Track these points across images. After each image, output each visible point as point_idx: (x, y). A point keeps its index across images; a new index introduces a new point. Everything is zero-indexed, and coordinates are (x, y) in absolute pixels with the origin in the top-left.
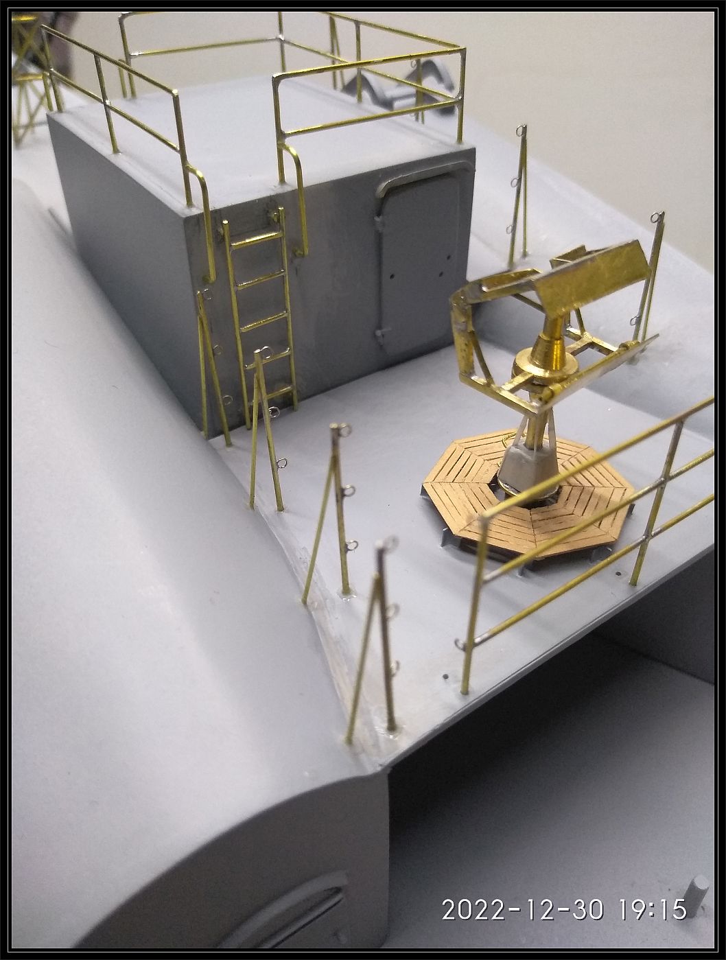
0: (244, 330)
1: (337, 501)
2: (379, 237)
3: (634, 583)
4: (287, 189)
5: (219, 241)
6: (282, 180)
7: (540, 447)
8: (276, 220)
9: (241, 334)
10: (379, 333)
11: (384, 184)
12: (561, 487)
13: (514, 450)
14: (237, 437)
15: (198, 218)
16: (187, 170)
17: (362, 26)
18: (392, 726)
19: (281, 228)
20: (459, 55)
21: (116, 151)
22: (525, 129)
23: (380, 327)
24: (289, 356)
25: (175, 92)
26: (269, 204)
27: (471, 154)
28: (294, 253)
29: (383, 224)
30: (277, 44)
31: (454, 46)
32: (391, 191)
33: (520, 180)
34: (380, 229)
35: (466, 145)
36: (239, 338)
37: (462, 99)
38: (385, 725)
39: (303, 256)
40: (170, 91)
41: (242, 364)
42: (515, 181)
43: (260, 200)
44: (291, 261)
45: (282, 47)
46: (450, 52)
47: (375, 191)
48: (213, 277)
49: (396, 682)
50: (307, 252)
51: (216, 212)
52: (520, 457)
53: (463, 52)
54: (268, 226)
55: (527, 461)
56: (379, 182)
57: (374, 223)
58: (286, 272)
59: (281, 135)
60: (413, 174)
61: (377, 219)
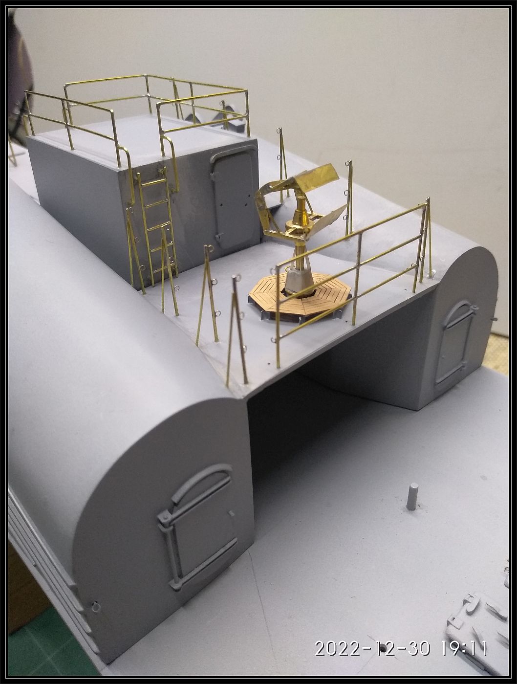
0: (149, 230)
1: (209, 287)
2: (213, 184)
3: (354, 324)
4: (167, 158)
5: (136, 183)
6: (163, 155)
7: (303, 268)
8: (162, 173)
9: (148, 232)
10: (217, 236)
11: (213, 157)
12: (315, 290)
13: (291, 271)
14: (147, 290)
15: (125, 172)
16: (118, 148)
17: (193, 85)
18: (246, 382)
19: (165, 177)
20: (244, 93)
21: (72, 148)
22: (281, 130)
23: (217, 234)
24: (172, 245)
25: (112, 111)
26: (159, 165)
27: (255, 142)
28: (172, 192)
29: (215, 176)
30: (147, 98)
31: (242, 89)
32: (218, 160)
33: (281, 156)
34: (214, 180)
35: (253, 137)
36: (147, 235)
37: (248, 115)
38: (243, 382)
39: (177, 192)
40: (109, 111)
41: (149, 249)
42: (279, 157)
43: (154, 164)
44: (171, 196)
45: (149, 100)
46: (240, 92)
47: (210, 160)
48: (133, 202)
49: (246, 355)
50: (178, 190)
51: (133, 169)
52: (294, 274)
53: (246, 92)
54: (159, 176)
55: (298, 275)
56: (211, 157)
57: (210, 176)
58: (168, 200)
59: (162, 132)
60: (228, 152)
61: (212, 174)
